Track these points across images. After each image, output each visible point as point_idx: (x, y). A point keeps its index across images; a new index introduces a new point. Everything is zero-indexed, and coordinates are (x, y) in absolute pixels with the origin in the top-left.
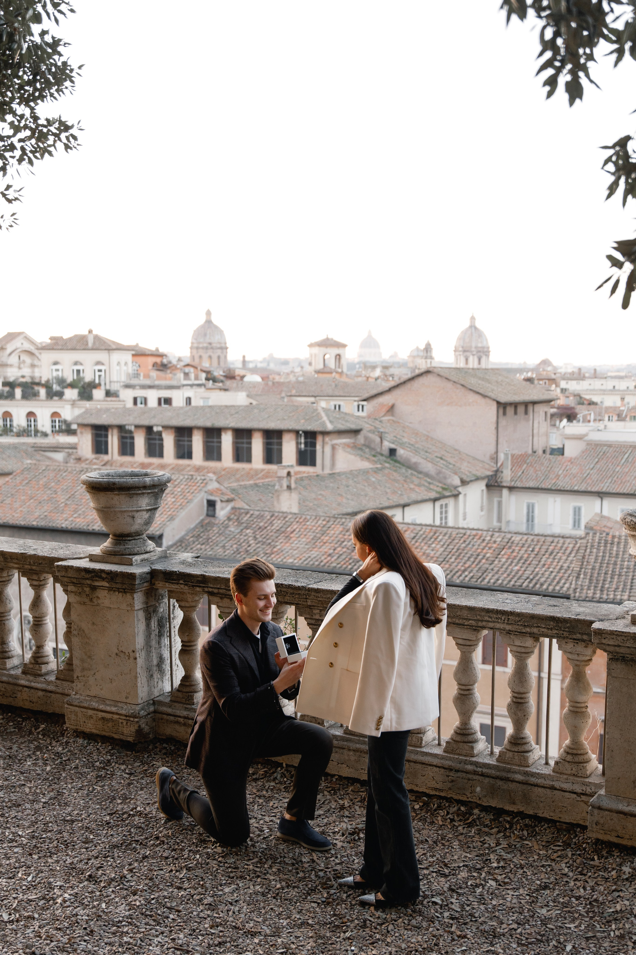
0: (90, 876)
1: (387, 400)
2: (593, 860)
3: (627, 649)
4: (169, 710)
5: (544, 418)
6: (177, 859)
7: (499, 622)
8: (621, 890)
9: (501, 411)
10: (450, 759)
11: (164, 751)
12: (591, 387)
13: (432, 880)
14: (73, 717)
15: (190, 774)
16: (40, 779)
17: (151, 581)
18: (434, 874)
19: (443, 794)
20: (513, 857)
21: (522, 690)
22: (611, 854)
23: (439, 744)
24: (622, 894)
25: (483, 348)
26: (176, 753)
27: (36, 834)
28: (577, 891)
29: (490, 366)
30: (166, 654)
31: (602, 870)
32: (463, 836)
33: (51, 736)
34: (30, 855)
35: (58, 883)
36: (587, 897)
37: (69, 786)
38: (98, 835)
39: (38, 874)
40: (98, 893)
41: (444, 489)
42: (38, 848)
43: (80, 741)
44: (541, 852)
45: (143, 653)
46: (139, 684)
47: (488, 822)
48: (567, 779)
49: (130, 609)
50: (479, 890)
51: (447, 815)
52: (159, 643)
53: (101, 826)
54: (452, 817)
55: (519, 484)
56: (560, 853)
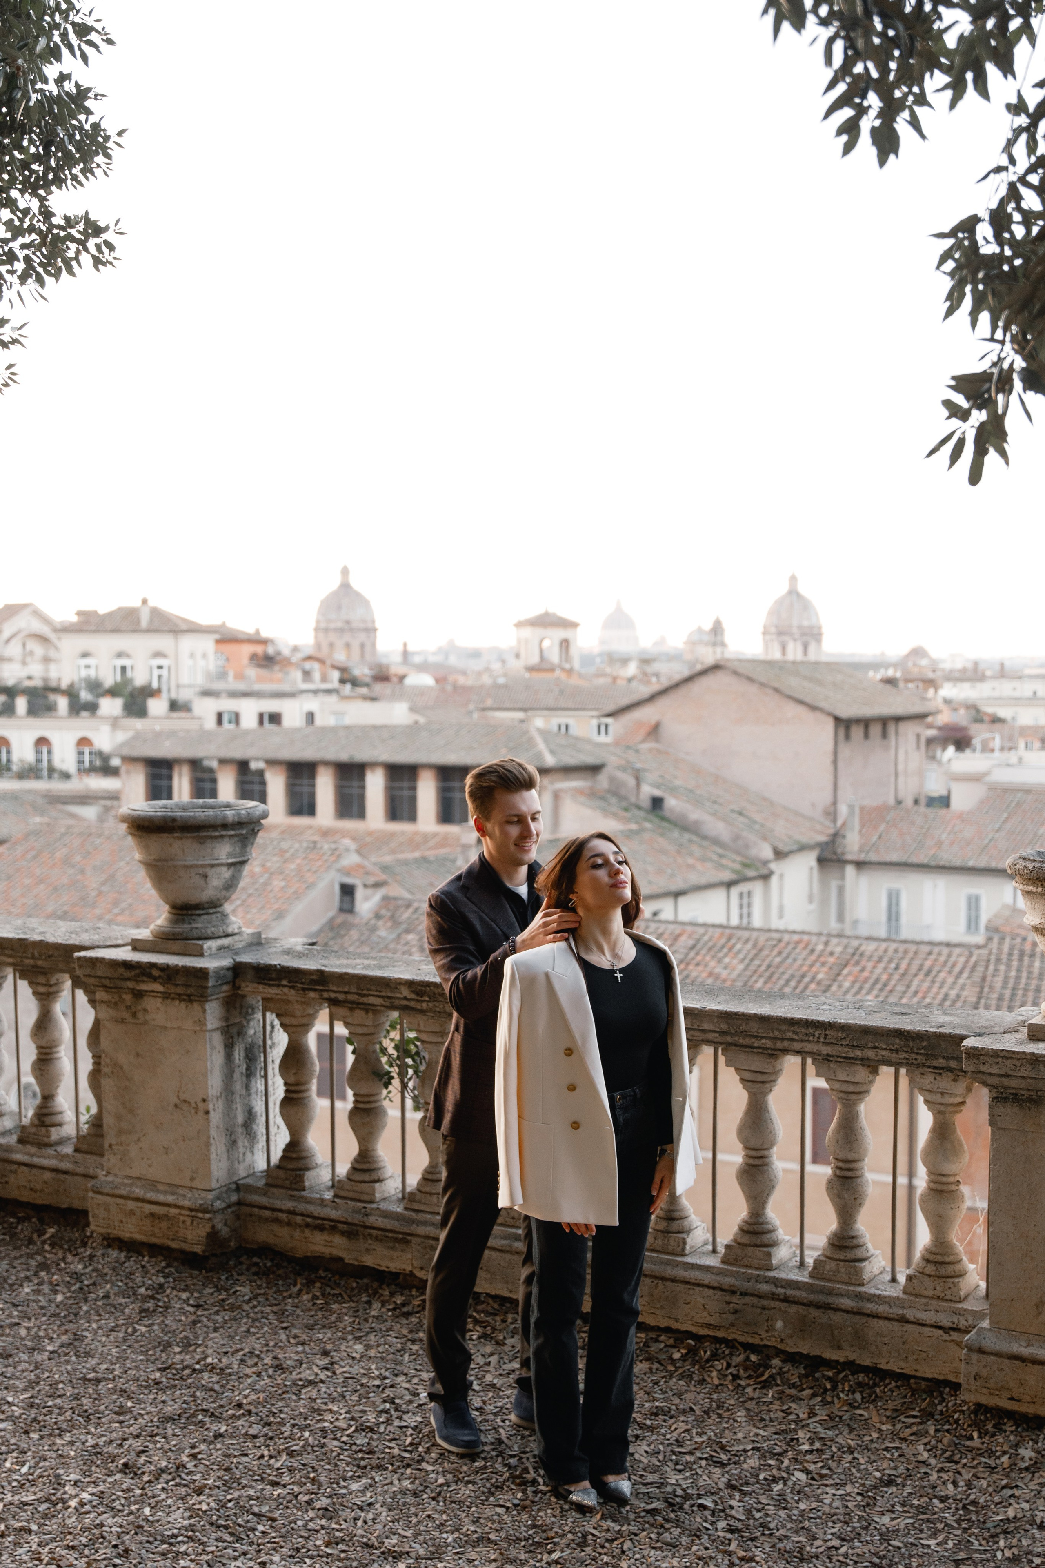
0: (126, 1465)
1: (648, 714)
2: (971, 1438)
3: (1021, 1081)
4: (264, 1201)
5: (914, 745)
6: (271, 1438)
7: (809, 1042)
8: (1017, 1486)
9: (842, 732)
10: (732, 1274)
11: (254, 1269)
12: (996, 694)
13: (699, 1471)
14: (102, 1213)
15: (297, 1307)
16: (44, 1315)
17: (234, 982)
18: (704, 1463)
19: (720, 1334)
20: (837, 1435)
21: (850, 1156)
22: (1001, 1429)
23: (714, 1251)
24: (1017, 1492)
25: (811, 628)
26: (274, 1272)
27: (37, 1401)
28: (943, 1488)
29: (824, 659)
30: (259, 1107)
31: (986, 1455)
32: (754, 1402)
33: (66, 1247)
34: (27, 1433)
35: (73, 1477)
36: (959, 1497)
37: (94, 1326)
38: (140, 1402)
39: (37, 1463)
40: (138, 1492)
41: (745, 865)
42: (39, 1422)
43: (114, 1253)
44: (884, 1427)
45: (220, 1104)
46: (213, 1156)
47: (795, 1380)
48: (927, 1304)
49: (197, 1028)
50: (777, 1487)
51: (727, 1369)
52: (247, 1087)
53: (146, 1387)
54: (735, 1372)
55: (873, 857)
56: (915, 1428)
